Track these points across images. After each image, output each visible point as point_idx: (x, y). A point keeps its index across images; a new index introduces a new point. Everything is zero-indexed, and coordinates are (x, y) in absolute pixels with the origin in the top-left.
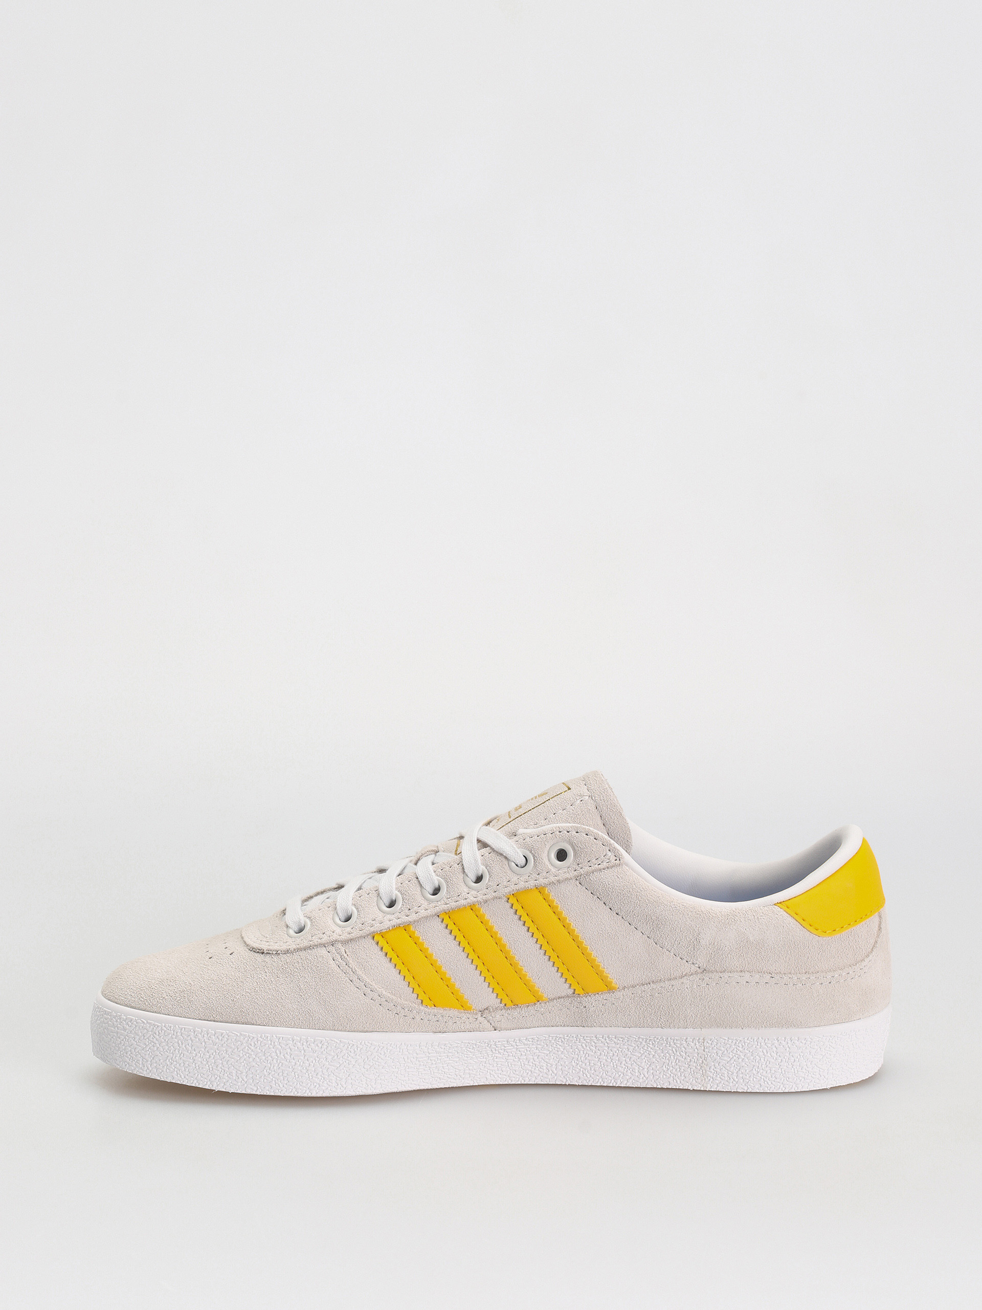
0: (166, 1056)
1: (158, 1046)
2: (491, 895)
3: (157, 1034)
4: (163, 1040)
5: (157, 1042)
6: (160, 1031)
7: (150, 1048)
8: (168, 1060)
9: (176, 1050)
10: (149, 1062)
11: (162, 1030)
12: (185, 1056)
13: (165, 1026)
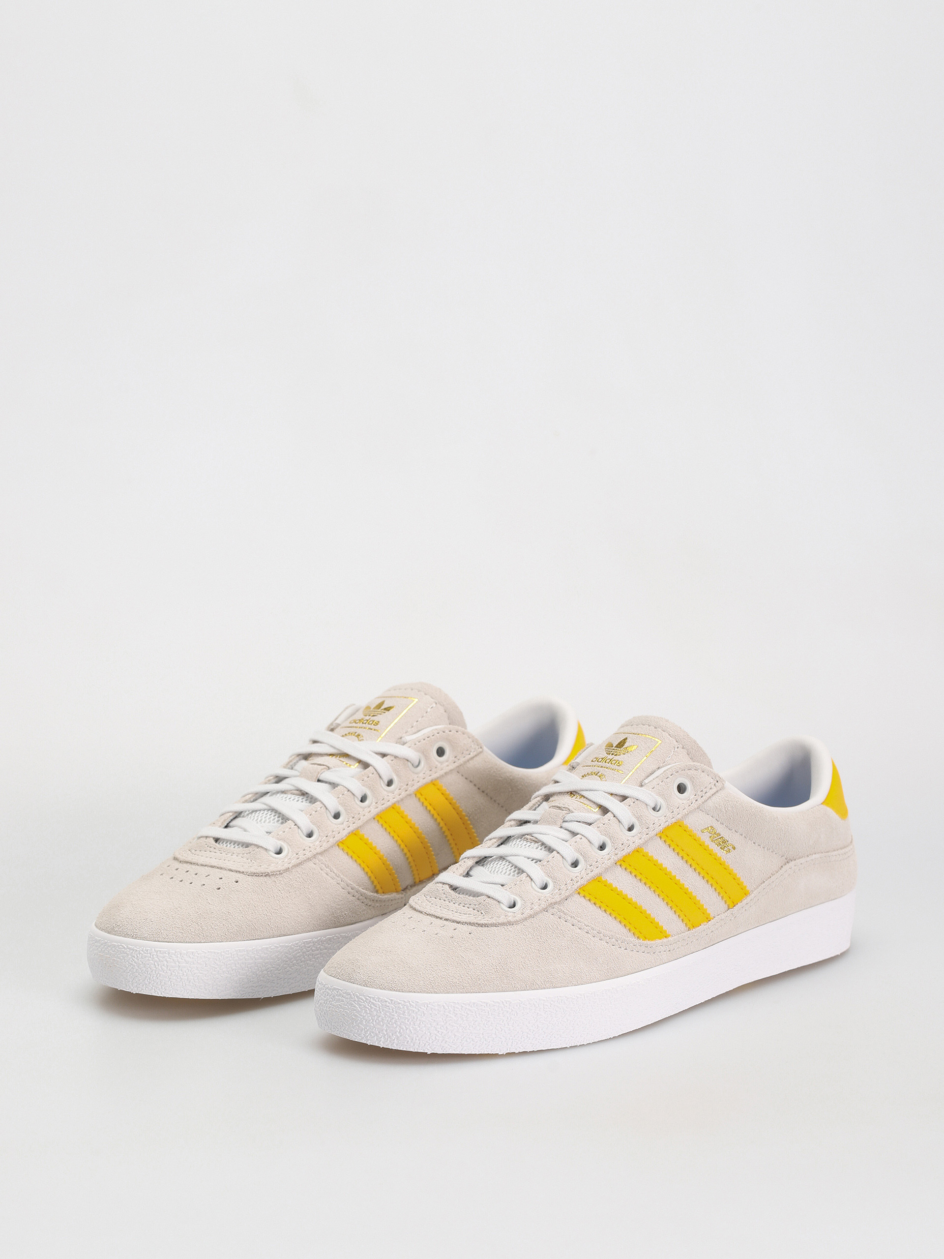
0: (144, 977)
1: (137, 968)
2: (404, 794)
3: (136, 957)
4: (141, 963)
5: (136, 965)
6: (138, 955)
7: (130, 971)
8: (146, 980)
9: (153, 971)
10: (131, 982)
11: (140, 953)
12: (161, 976)
13: (142, 951)
